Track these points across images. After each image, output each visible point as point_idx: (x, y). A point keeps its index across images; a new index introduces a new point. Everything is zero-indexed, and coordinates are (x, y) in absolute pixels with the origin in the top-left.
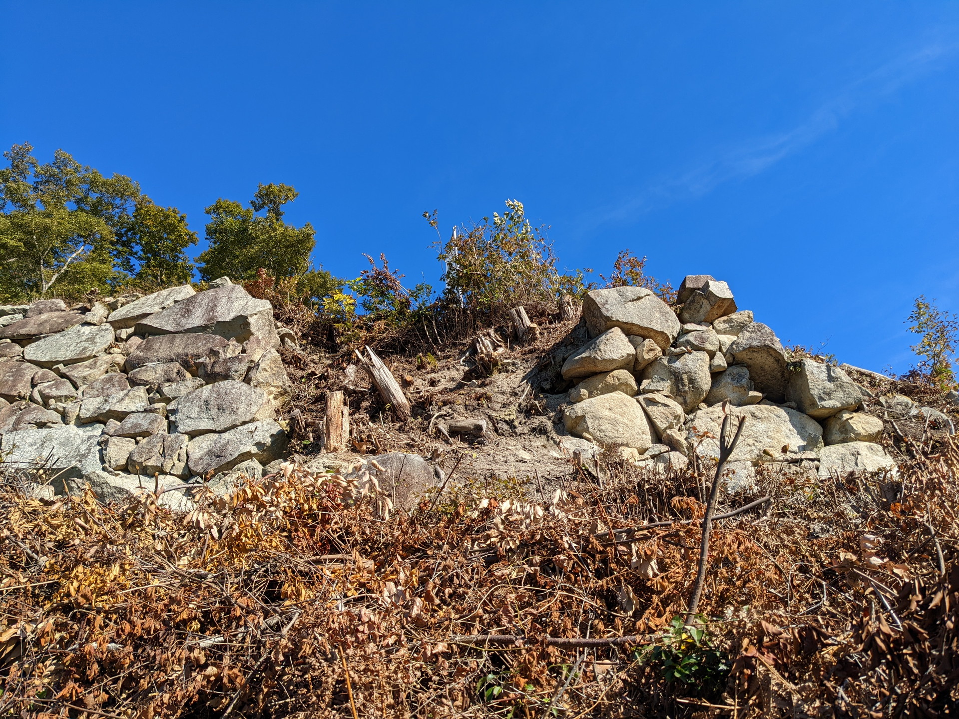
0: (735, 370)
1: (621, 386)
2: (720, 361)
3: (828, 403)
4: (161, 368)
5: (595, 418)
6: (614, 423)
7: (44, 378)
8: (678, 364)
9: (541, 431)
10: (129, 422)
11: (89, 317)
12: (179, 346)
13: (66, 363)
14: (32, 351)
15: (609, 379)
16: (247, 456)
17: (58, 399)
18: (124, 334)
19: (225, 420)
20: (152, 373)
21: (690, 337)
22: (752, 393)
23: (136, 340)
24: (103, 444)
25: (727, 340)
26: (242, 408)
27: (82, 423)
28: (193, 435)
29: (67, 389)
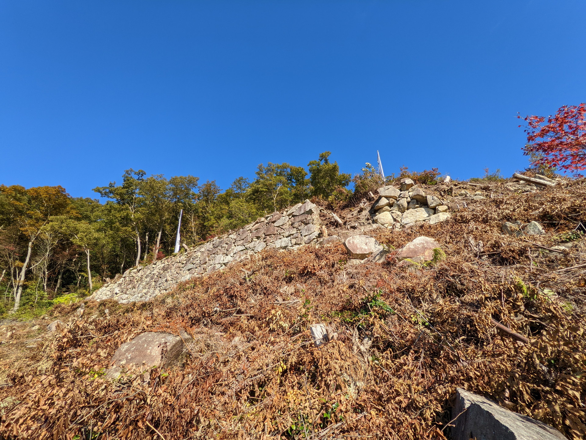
0: (413, 201)
1: (387, 210)
2: (409, 199)
3: (432, 205)
4: (297, 224)
5: (380, 219)
6: (384, 219)
7: (279, 229)
8: (398, 203)
9: (369, 224)
10: (294, 235)
11: (283, 215)
12: (300, 218)
13: (282, 226)
14: (276, 224)
15: (383, 209)
16: (314, 239)
17: (282, 233)
18: (290, 217)
19: (310, 232)
20: (296, 225)
21: (401, 195)
22: (416, 206)
23: (293, 218)
24: (291, 240)
25: (411, 194)
26: (312, 230)
27: (287, 237)
28: (305, 236)
29: (283, 231)
